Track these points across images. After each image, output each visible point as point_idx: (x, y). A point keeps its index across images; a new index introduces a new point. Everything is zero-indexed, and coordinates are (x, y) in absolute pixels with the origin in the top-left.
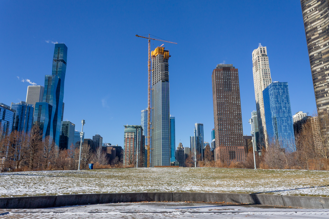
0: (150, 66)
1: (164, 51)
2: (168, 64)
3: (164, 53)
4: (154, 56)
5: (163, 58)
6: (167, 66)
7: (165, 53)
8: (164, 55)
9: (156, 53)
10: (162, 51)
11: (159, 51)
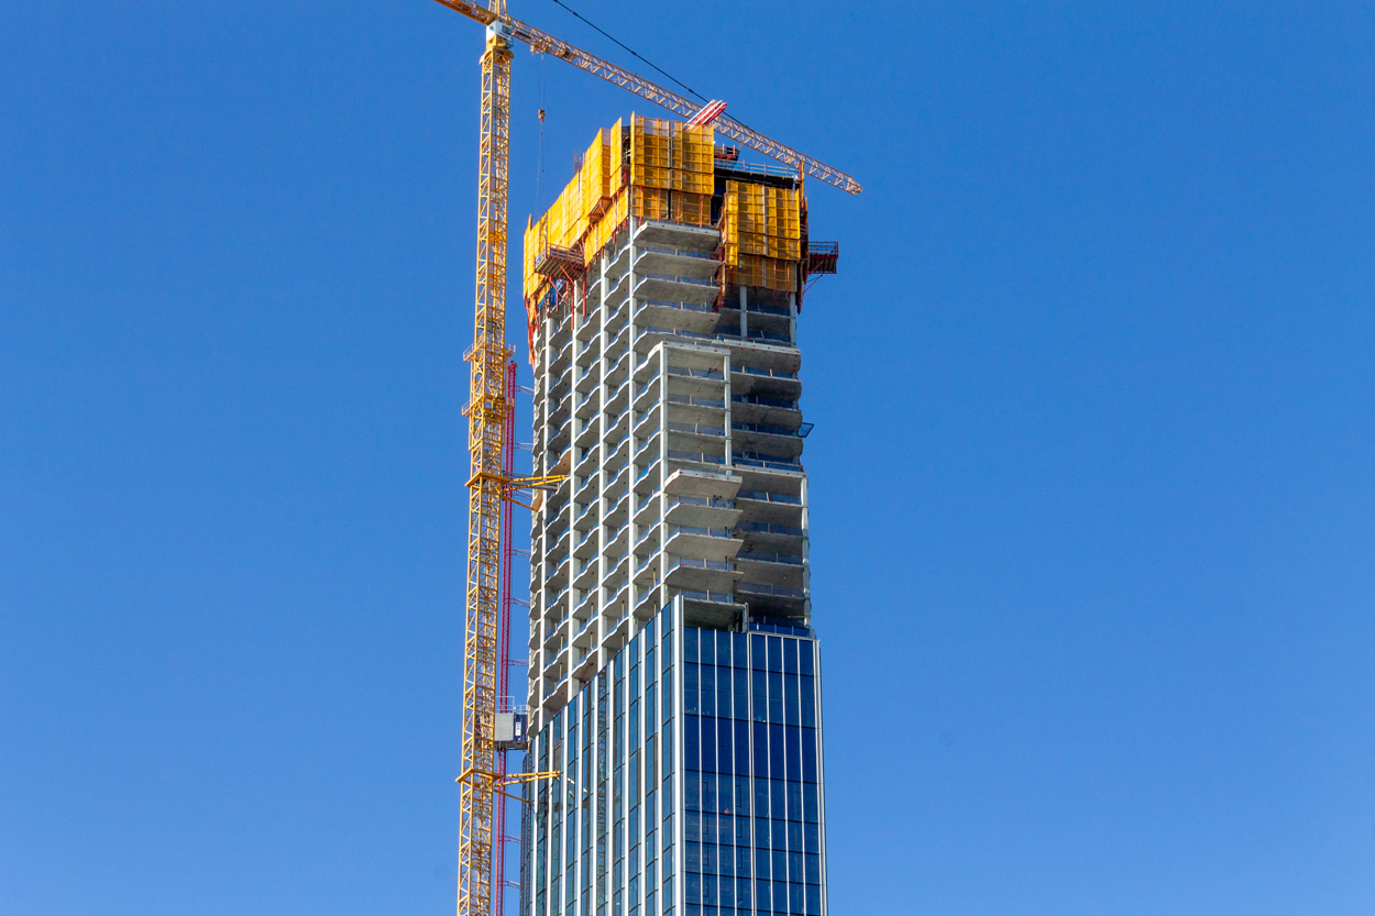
0: (501, 413)
1: (722, 177)
2: (790, 367)
3: (717, 203)
4: (566, 268)
5: (703, 279)
6: (784, 396)
7: (742, 206)
8: (730, 234)
9: (606, 202)
10: (689, 169)
11: (651, 174)
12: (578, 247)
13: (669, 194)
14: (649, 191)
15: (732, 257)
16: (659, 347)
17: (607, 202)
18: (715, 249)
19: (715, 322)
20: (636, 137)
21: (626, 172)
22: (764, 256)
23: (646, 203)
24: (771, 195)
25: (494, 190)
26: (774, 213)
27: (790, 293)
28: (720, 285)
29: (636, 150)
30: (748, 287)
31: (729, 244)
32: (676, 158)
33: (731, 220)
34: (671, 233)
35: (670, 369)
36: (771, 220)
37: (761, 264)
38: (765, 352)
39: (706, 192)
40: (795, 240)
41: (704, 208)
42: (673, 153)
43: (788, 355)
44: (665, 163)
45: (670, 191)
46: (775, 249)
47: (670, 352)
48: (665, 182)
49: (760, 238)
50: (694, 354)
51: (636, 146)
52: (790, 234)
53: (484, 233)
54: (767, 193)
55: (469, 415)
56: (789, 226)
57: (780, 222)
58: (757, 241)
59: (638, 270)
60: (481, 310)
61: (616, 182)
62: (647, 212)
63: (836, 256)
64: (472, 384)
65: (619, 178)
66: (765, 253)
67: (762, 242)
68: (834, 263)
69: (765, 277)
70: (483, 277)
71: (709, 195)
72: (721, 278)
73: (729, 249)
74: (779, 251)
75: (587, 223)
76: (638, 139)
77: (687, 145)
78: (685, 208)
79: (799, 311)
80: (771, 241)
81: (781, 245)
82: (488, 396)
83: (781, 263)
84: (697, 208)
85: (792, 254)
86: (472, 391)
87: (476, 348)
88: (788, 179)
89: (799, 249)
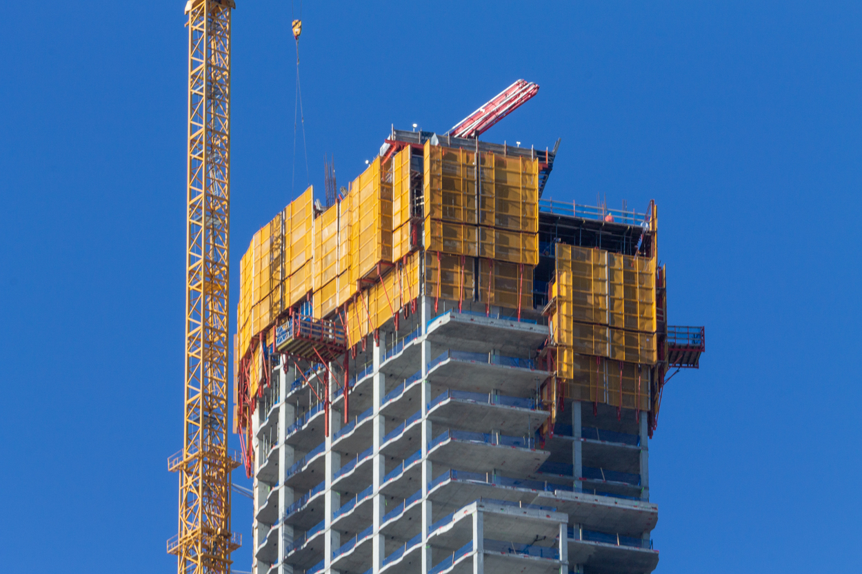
5: (525, 395)
9: (384, 267)
10: (503, 226)
11: (454, 234)
12: (336, 317)
13: (475, 264)
14: (449, 259)
15: (566, 365)
16: (472, 509)
17: (387, 268)
18: (542, 354)
19: (541, 462)
20: (432, 177)
21: (417, 227)
22: (607, 358)
23: (445, 276)
24: (617, 266)
25: (211, 213)
26: (620, 292)
27: (641, 411)
28: (547, 407)
29: (432, 198)
30: (583, 403)
31: (562, 346)
32: (487, 209)
33: (564, 307)
34: (482, 329)
35: (487, 543)
36: (616, 303)
37: (601, 369)
38: (610, 508)
39: (529, 261)
40: (649, 334)
41: (524, 287)
42: (483, 203)
43: (641, 512)
44: (472, 218)
45: (477, 259)
46: (621, 348)
47: (485, 517)
48: (472, 246)
49: (601, 332)
50: (517, 519)
51: (433, 192)
52: (642, 324)
53: (196, 280)
54: (611, 261)
55: (177, 552)
56: (642, 313)
57: (630, 307)
58: (598, 336)
59: (433, 379)
60: (193, 397)
61: (401, 244)
62: (448, 289)
63: (701, 349)
64: (181, 509)
65: (407, 237)
66: (608, 353)
67: (605, 338)
68: (698, 355)
69: (607, 390)
70: (196, 346)
71: (531, 265)
72: (550, 395)
73: (562, 352)
74: (627, 351)
75: (356, 289)
76: (435, 180)
77: (503, 189)
78: (498, 284)
79: (650, 434)
80: (616, 335)
81: (631, 341)
82: (207, 531)
83: (629, 367)
84: (514, 284)
85: (646, 356)
86: (182, 517)
87: (187, 455)
88: (635, 229)
89: (655, 347)
